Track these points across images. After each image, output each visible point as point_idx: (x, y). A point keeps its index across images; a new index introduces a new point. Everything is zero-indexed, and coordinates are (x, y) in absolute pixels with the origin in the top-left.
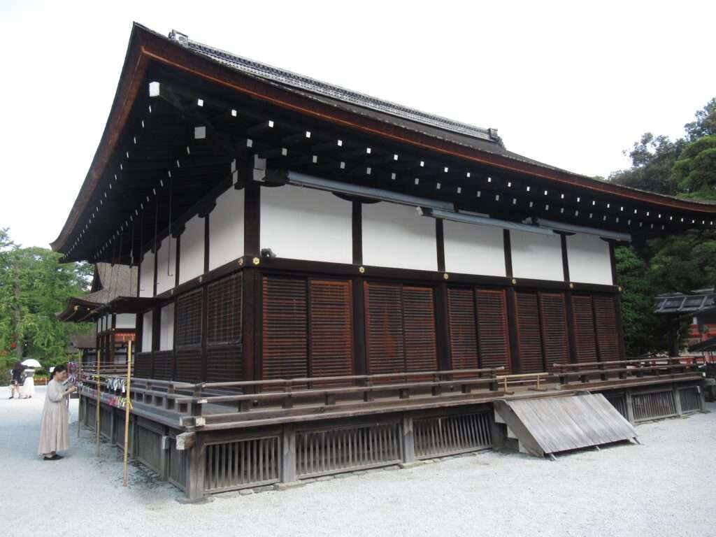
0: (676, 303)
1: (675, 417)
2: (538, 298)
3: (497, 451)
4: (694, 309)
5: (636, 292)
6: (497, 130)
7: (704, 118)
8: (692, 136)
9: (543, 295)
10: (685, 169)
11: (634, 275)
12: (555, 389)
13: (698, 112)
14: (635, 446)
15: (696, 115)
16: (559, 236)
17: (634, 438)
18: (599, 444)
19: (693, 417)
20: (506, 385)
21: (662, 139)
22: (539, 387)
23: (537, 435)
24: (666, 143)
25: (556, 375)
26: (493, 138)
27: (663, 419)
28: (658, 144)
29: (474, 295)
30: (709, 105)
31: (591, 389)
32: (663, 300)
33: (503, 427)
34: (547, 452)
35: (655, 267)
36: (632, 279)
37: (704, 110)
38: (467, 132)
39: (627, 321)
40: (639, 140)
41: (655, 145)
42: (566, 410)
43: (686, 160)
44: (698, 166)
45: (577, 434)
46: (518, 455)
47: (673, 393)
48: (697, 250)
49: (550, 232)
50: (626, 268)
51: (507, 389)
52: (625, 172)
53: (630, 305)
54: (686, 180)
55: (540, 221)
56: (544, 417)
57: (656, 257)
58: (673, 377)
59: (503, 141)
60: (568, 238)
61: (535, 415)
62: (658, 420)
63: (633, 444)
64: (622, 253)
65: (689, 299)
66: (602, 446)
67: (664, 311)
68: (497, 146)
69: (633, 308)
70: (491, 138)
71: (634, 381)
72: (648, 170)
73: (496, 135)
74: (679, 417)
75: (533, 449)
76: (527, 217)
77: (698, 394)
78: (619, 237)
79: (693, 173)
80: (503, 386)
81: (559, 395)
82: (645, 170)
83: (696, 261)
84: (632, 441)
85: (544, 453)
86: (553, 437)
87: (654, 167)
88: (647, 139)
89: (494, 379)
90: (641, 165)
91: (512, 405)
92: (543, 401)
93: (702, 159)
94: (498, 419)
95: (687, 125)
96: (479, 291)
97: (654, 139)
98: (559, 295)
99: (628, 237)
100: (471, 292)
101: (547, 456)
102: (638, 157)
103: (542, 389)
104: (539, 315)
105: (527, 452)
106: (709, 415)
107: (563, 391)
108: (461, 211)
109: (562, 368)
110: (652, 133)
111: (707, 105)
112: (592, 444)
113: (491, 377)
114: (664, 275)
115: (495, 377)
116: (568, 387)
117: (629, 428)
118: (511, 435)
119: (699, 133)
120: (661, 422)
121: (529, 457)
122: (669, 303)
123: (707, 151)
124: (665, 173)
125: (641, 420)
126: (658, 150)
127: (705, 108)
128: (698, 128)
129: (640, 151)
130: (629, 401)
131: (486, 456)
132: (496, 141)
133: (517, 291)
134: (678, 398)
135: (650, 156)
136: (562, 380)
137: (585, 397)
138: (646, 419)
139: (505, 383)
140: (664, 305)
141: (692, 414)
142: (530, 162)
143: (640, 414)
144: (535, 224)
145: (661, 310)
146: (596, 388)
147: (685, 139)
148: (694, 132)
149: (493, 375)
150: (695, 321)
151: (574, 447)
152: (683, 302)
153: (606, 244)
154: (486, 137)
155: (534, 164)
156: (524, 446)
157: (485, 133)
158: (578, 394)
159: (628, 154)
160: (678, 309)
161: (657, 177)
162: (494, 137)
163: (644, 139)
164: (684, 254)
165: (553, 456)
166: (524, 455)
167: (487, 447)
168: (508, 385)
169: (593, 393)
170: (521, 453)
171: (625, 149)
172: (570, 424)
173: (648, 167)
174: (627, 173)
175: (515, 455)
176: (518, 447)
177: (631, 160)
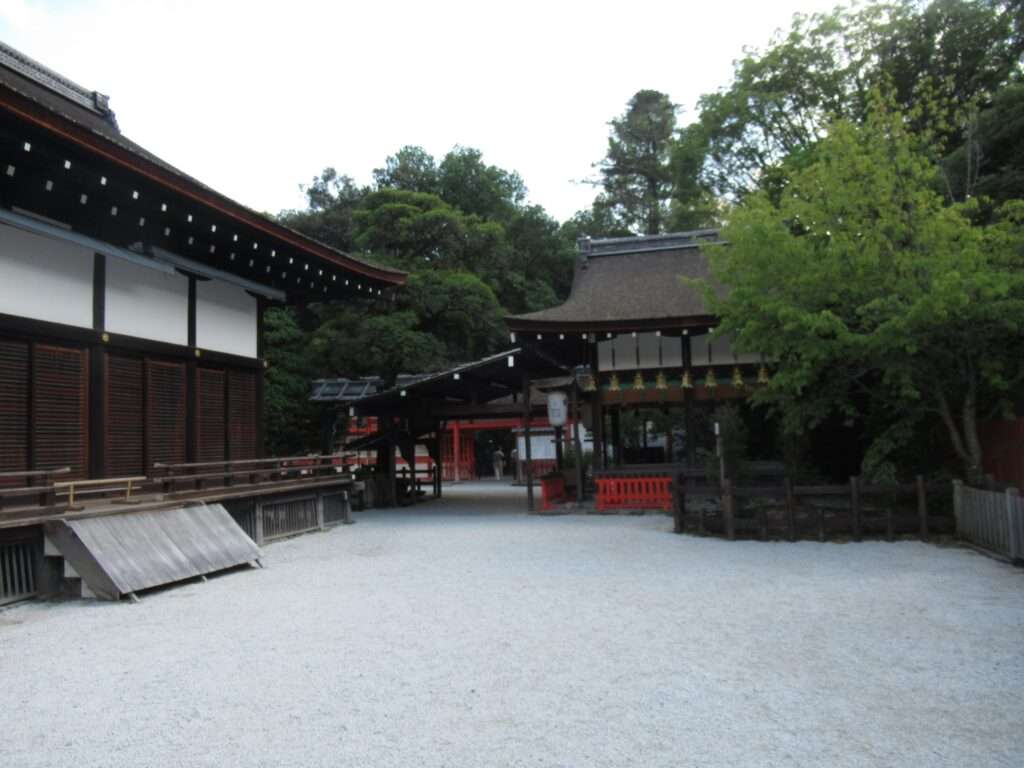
0: (336, 389)
1: (315, 531)
2: (144, 366)
3: (43, 601)
4: (354, 398)
5: (291, 372)
6: (107, 98)
7: (395, 166)
8: (380, 187)
9: (150, 362)
10: (363, 223)
11: (290, 350)
12: (154, 501)
13: (389, 157)
14: (255, 572)
15: (387, 161)
16: (185, 279)
17: (257, 561)
18: (206, 572)
19: (334, 530)
20: (71, 498)
21: (346, 181)
22: (129, 498)
23: (113, 569)
24: (351, 187)
25: (158, 480)
26: (99, 109)
27: (300, 534)
28: (342, 185)
29: (30, 350)
30: (402, 153)
31: (208, 498)
32: (321, 385)
33: (58, 563)
34: (124, 592)
35: (317, 341)
36: (287, 354)
37: (395, 157)
38: (53, 86)
39: (275, 409)
40: (320, 174)
41: (338, 187)
42: (163, 529)
43: (367, 212)
44: (377, 222)
45: (178, 562)
46: (79, 602)
47: (315, 501)
48: (365, 325)
49: (171, 270)
50: (282, 339)
51: (72, 503)
52: (300, 213)
53: (281, 388)
54: (364, 236)
55: (155, 250)
56: (127, 541)
57: (320, 330)
58: (317, 481)
59: (117, 118)
60: (199, 283)
61: (113, 539)
62: (295, 536)
63: (253, 568)
64: (279, 318)
65: (350, 385)
66: (210, 576)
67: (321, 398)
68: (105, 124)
69: (284, 394)
70: (96, 107)
71: (271, 486)
72: (328, 217)
73: (106, 105)
74: (319, 530)
75: (103, 590)
76: (137, 241)
77: (344, 502)
78: (271, 293)
79: (371, 229)
80: (66, 498)
81: (160, 508)
82: (323, 215)
83: (362, 338)
84: (254, 564)
85: (120, 593)
86: (139, 570)
87: (334, 214)
88: (330, 175)
89: (48, 488)
90: (320, 209)
91: (78, 527)
92: (131, 518)
93: (382, 214)
94: (50, 550)
95: (376, 171)
96: (39, 346)
97: (337, 178)
98: (176, 365)
99: (281, 295)
100: (25, 346)
101: (125, 598)
102: (317, 196)
103: (133, 501)
104: (144, 391)
105: (93, 595)
106: (353, 526)
107: (166, 503)
108: (15, 209)
109: (167, 469)
110: (336, 170)
111: (399, 152)
112: (196, 573)
113: (44, 484)
114: (327, 354)
115: (52, 484)
116: (173, 497)
117: (252, 548)
118: (69, 572)
119: (388, 184)
120: (297, 539)
121: (97, 603)
122: (328, 390)
123: (388, 206)
124: (344, 224)
125: (273, 537)
126: (341, 194)
127: (397, 155)
128: (388, 178)
129: (320, 189)
130: (259, 513)
131: (23, 611)
132: (106, 116)
133: (111, 354)
134: (320, 507)
135: (331, 199)
136: (165, 487)
137: (196, 509)
138: (278, 536)
139: (72, 493)
140: (323, 391)
141: (336, 525)
142: (141, 154)
143: (271, 529)
144: (148, 254)
145: (317, 397)
146: (216, 497)
147: (372, 187)
148: (383, 181)
149: (49, 481)
150: (352, 412)
151: (169, 581)
152: (344, 388)
153: (253, 301)
154: (88, 104)
155: (147, 157)
156: (89, 587)
157: (87, 96)
158: (187, 505)
159: (305, 189)
160: (337, 397)
161: (336, 228)
162: (102, 107)
163: (326, 174)
164: (351, 329)
165: (134, 596)
166: (88, 601)
167: (25, 595)
168: (77, 497)
169: (208, 503)
170: (84, 599)
171: (302, 183)
172: (167, 550)
173: (327, 212)
174: (301, 216)
175: (73, 602)
176: (80, 591)
177: (309, 198)
